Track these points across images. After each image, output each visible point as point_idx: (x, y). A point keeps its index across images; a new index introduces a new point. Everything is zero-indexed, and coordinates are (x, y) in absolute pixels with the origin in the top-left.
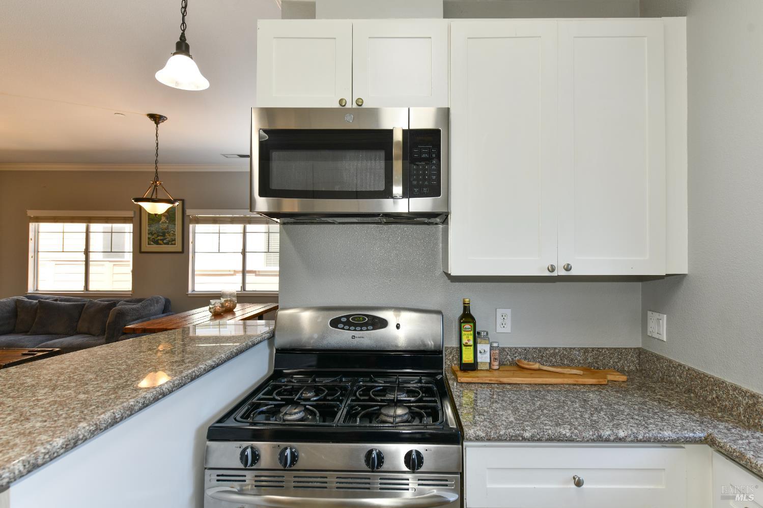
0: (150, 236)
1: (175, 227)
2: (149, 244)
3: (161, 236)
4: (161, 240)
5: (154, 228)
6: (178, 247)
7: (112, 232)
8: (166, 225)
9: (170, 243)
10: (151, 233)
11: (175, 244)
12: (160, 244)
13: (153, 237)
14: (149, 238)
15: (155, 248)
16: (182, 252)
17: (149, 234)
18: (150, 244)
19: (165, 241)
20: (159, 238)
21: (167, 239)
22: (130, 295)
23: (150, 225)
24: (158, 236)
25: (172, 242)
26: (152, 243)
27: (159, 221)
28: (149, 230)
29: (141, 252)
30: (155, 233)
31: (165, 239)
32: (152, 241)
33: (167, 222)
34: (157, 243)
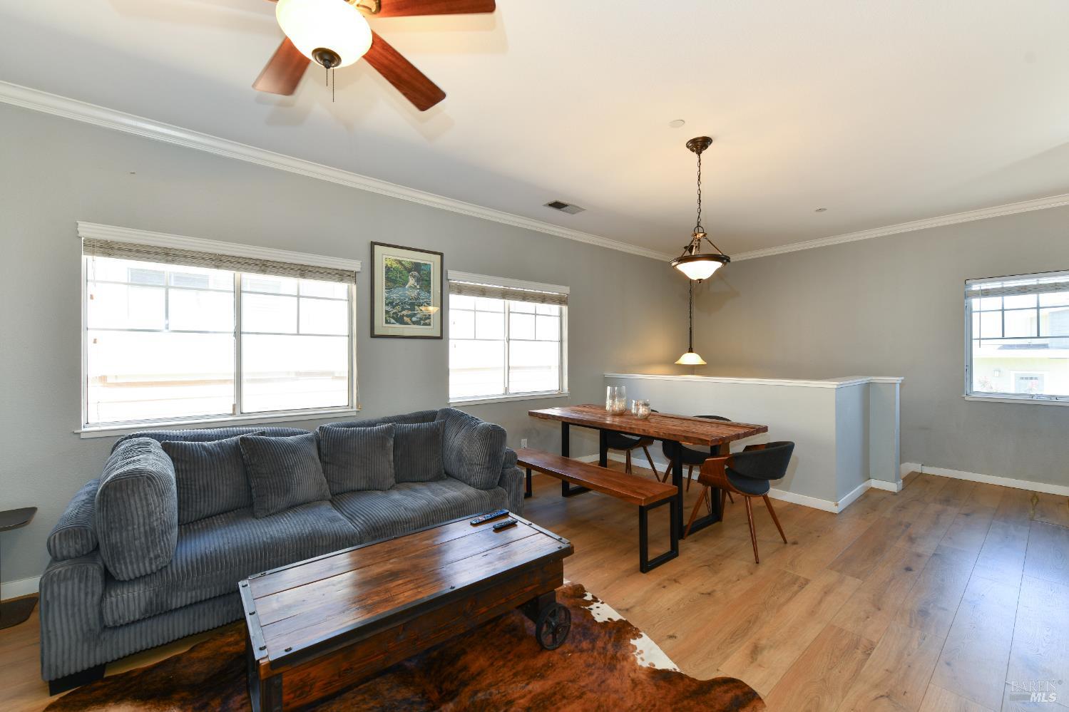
0: (389, 308)
1: (430, 296)
2: (387, 322)
3: (408, 309)
4: (407, 316)
5: (396, 295)
6: (433, 330)
7: (298, 297)
8: (414, 294)
9: (422, 322)
10: (390, 303)
11: (430, 325)
12: (407, 324)
13: (395, 311)
14: (387, 312)
15: (397, 329)
16: (440, 338)
17: (387, 305)
18: (390, 323)
19: (414, 319)
20: (405, 312)
21: (418, 316)
22: (355, 414)
23: (388, 288)
24: (403, 309)
25: (425, 320)
26: (393, 321)
27: (404, 285)
28: (387, 298)
29: (373, 336)
30: (397, 304)
31: (415, 315)
32: (393, 318)
33: (418, 287)
34: (400, 320)
